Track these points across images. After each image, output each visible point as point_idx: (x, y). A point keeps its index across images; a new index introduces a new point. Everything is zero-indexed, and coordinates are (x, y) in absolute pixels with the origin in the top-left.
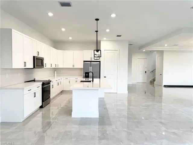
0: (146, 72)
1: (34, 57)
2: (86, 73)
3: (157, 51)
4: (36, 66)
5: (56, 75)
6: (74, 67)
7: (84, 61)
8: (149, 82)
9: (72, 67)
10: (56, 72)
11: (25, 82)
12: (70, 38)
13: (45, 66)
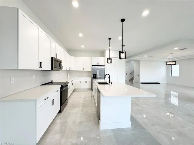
0: (126, 74)
1: (52, 58)
2: (94, 75)
3: (135, 60)
4: (55, 68)
5: (69, 76)
6: (84, 70)
7: (92, 66)
8: (129, 80)
9: (82, 70)
10: (69, 74)
11: (41, 85)
12: (83, 46)
13: (62, 68)
